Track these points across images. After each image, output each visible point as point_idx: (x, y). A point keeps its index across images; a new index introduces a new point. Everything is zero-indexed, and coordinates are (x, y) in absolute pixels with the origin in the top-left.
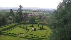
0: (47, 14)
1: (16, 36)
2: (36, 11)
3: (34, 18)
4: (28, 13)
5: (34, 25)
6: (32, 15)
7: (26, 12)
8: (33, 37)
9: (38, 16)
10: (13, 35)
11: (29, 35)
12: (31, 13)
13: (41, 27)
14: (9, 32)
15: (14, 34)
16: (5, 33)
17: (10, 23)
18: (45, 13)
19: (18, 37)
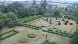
3: (60, 11)
12: (56, 5)
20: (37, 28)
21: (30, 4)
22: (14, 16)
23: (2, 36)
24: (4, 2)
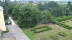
15: (69, 26)
20: (69, 28)
21: (65, 5)
22: (49, 14)
23: (37, 30)
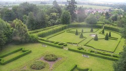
0: (121, 11)
1: (62, 48)
2: (100, 5)
3: (97, 17)
4: (86, 9)
5: (94, 30)
6: (93, 12)
7: (81, 6)
8: (91, 51)
9: (103, 14)
10: (57, 45)
11: (85, 47)
12: (91, 9)
13: (107, 34)
14: (50, 40)
16: (44, 42)
17: (54, 24)
18: (117, 9)
19: (66, 48)
21: (48, 7)
24: (7, 3)
